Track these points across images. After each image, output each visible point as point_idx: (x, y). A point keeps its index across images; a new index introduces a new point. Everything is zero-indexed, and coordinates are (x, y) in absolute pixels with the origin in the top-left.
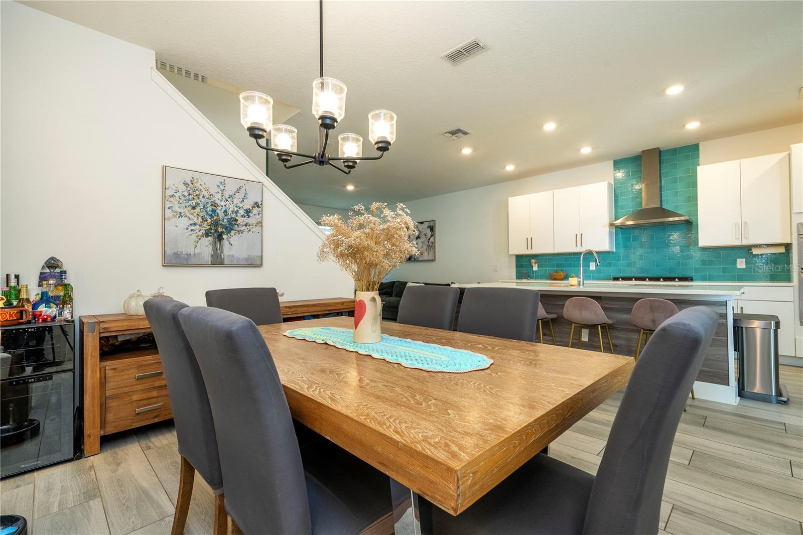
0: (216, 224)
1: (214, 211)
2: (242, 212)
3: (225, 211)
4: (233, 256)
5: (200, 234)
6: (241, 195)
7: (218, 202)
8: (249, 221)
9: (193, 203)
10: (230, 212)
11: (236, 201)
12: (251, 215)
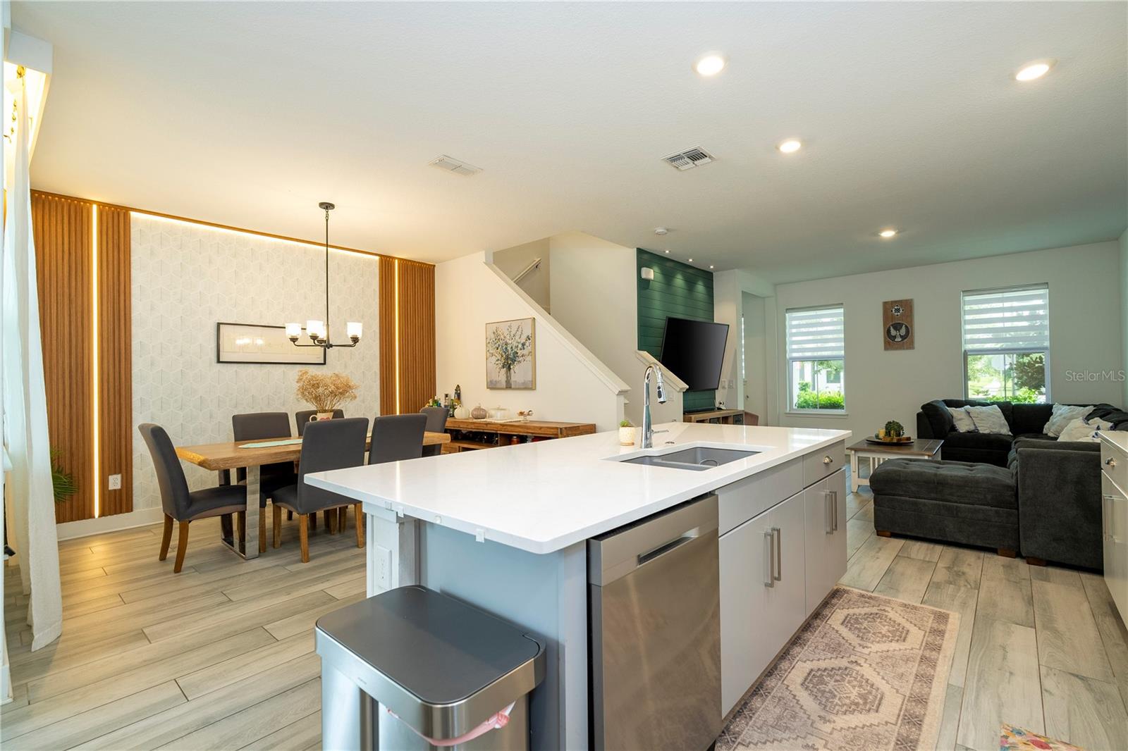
0: (507, 358)
1: (506, 348)
2: (520, 346)
3: (512, 348)
4: (516, 381)
5: (500, 366)
6: (519, 333)
7: (508, 341)
8: (525, 352)
9: (497, 345)
10: (514, 348)
11: (517, 338)
12: (525, 347)
